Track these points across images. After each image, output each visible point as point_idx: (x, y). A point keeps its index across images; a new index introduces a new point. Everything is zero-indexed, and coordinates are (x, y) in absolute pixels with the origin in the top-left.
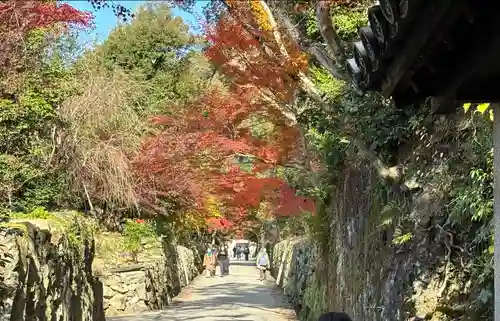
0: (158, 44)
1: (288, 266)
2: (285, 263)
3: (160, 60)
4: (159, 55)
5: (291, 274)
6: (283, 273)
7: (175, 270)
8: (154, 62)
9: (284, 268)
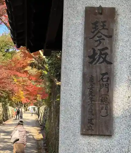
0: (7, 45)
1: (43, 114)
2: (42, 113)
3: (8, 50)
4: (7, 48)
5: (43, 117)
6: (41, 116)
7: (6, 114)
8: (6, 50)
9: (41, 115)
